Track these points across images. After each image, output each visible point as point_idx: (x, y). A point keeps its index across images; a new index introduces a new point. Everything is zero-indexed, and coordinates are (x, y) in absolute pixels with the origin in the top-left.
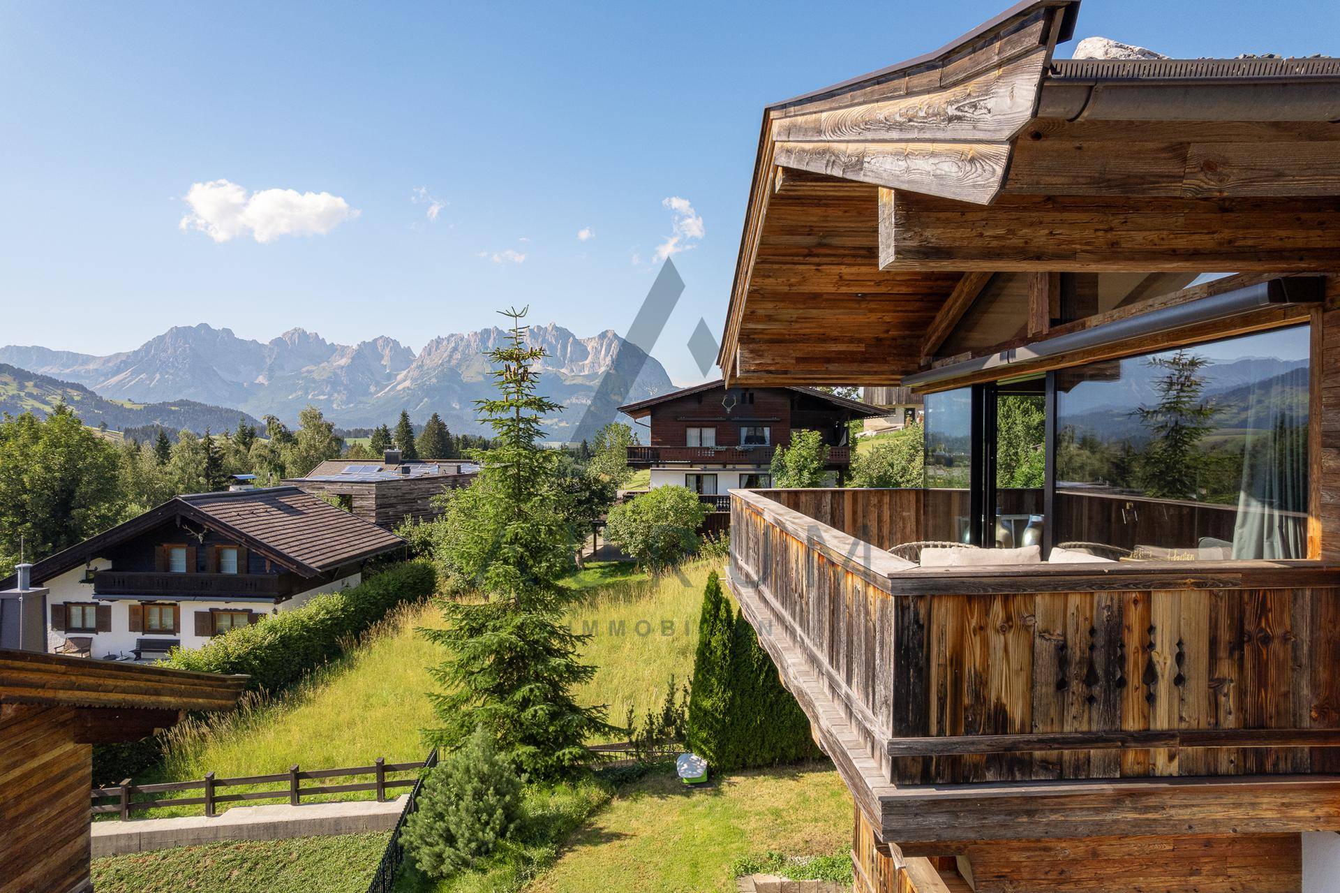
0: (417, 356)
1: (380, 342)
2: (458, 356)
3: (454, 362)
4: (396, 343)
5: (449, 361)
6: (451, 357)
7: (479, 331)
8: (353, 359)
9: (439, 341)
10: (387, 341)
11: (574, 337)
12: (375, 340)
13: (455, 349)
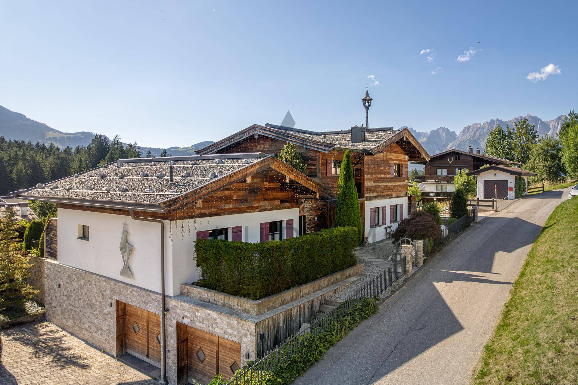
0: (458, 135)
1: (441, 131)
2: (478, 134)
3: (476, 137)
4: (448, 130)
5: (474, 137)
6: (474, 135)
7: (489, 121)
8: (428, 138)
9: (468, 128)
10: (444, 129)
11: (541, 120)
12: (438, 129)
13: (477, 130)
